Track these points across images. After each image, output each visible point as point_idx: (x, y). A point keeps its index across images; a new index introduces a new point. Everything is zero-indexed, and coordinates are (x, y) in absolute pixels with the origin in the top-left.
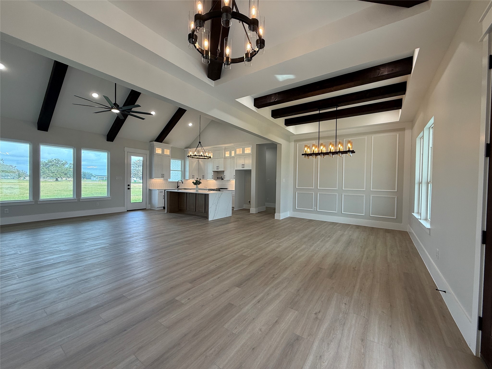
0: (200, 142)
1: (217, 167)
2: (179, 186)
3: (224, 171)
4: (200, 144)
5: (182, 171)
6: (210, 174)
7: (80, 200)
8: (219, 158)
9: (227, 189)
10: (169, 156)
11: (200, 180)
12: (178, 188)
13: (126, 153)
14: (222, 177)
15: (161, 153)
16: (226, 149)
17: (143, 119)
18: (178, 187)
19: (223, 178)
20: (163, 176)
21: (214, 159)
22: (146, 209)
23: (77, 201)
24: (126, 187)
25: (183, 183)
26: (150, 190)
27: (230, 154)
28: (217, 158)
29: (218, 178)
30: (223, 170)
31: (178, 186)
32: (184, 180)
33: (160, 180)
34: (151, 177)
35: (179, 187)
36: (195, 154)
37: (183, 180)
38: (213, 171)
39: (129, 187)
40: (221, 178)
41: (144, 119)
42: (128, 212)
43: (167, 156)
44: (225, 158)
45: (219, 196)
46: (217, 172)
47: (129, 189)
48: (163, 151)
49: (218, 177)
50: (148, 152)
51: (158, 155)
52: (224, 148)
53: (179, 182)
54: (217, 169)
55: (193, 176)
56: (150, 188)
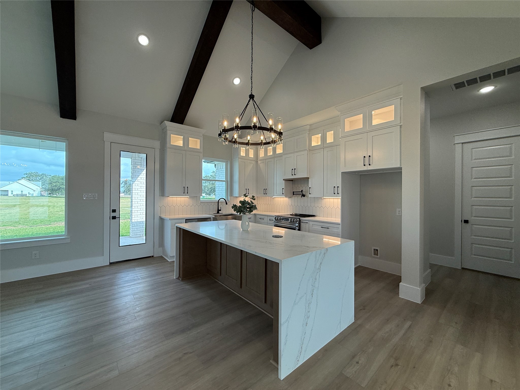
0: (252, 97)
1: (293, 170)
2: (220, 210)
3: (308, 178)
5: (227, 181)
6: (279, 184)
8: (297, 152)
9: (314, 216)
10: (200, 152)
12: (218, 213)
13: (107, 145)
14: (302, 191)
15: (182, 146)
16: (312, 130)
18: (219, 211)
19: (304, 193)
20: (185, 191)
21: (286, 154)
22: (153, 256)
24: (107, 214)
25: (226, 204)
26: (162, 220)
27: (324, 139)
28: (294, 152)
29: (294, 194)
30: (306, 177)
31: (220, 209)
32: (230, 199)
33: (184, 198)
34: (163, 194)
35: (220, 212)
37: (229, 197)
38: (284, 180)
39: (114, 214)
40: (301, 193)
43: (194, 150)
44: (312, 149)
46: (291, 180)
47: (114, 218)
48: (186, 142)
49: (293, 192)
50: (157, 144)
51: (177, 148)
52: (308, 127)
53: (221, 202)
54: (293, 174)
55: (247, 190)
56: (163, 216)
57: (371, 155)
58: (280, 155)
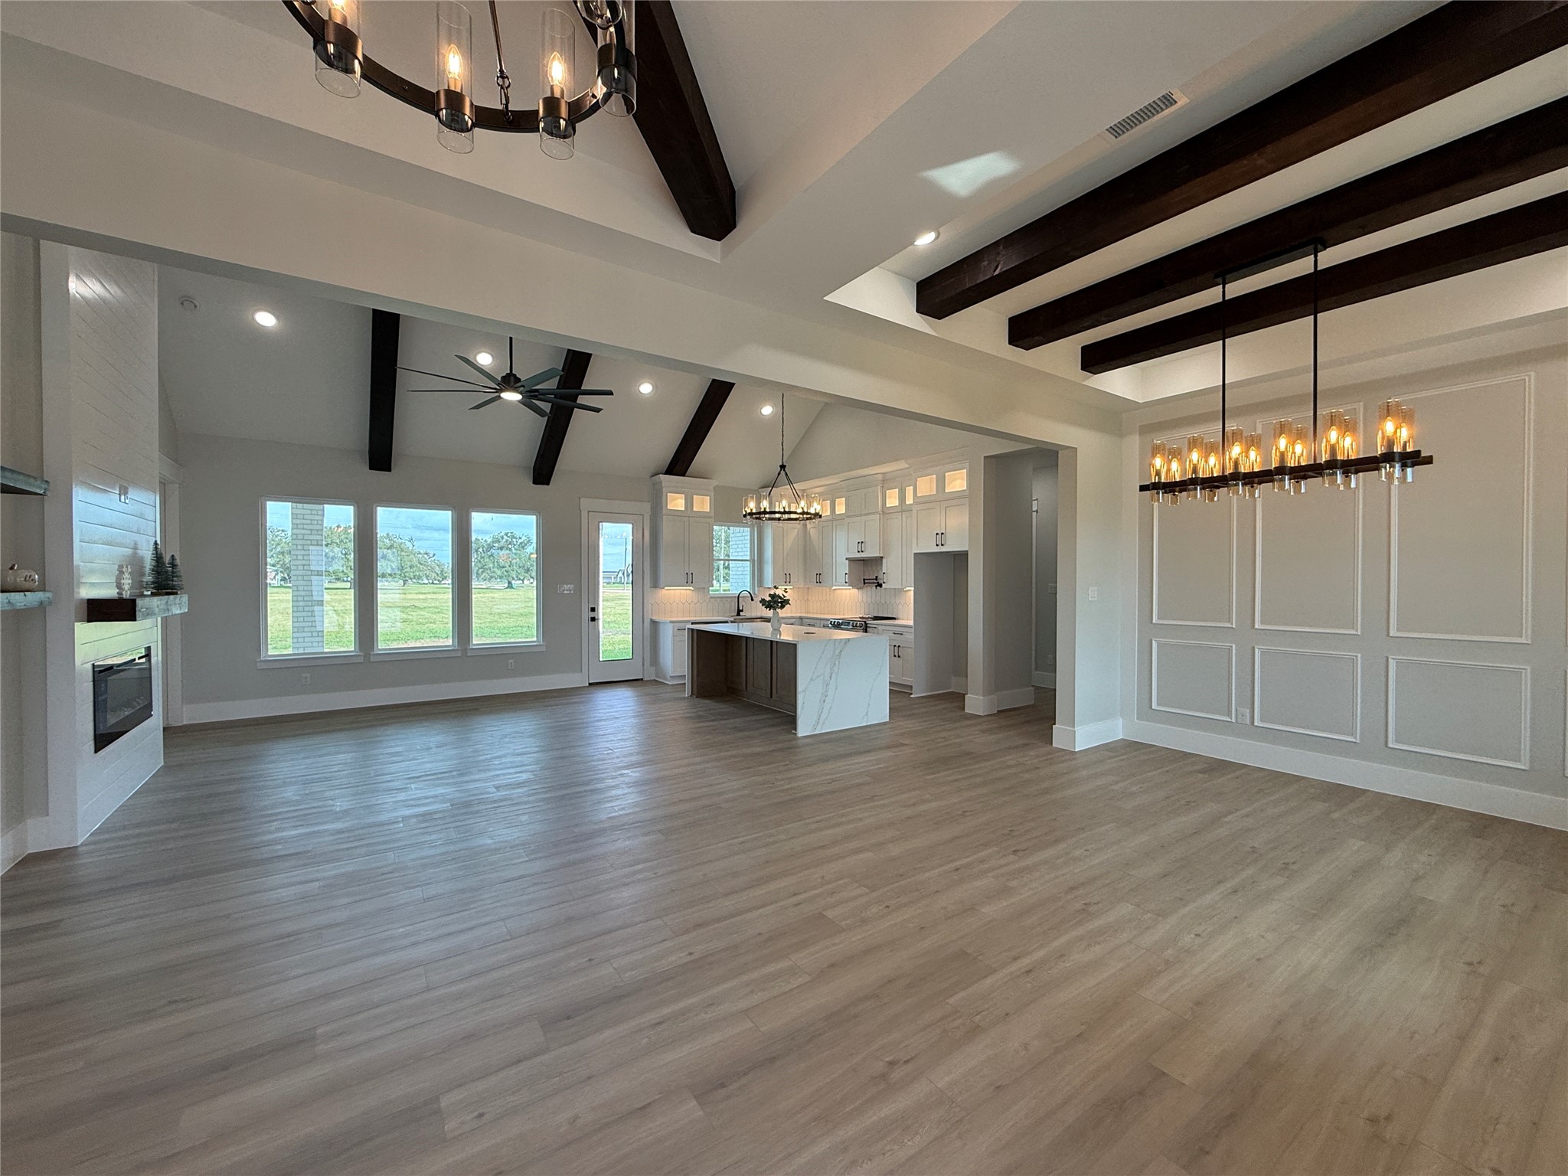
0: (783, 467)
1: (860, 544)
2: (742, 611)
3: (882, 557)
4: (784, 470)
5: (752, 561)
6: (843, 568)
7: (468, 651)
8: (865, 515)
9: (894, 619)
10: (710, 517)
11: (785, 594)
12: (738, 614)
13: (584, 514)
14: (877, 577)
15: (683, 509)
16: (886, 482)
17: (598, 410)
18: (739, 611)
19: (881, 582)
20: (689, 580)
21: (848, 517)
22: (642, 679)
23: (459, 654)
24: (586, 614)
25: (752, 600)
26: (654, 624)
27: (902, 497)
28: (860, 515)
29: (864, 583)
30: (878, 555)
31: (741, 609)
32: (758, 590)
33: (685, 591)
34: (656, 584)
35: (741, 613)
36: (765, 509)
37: (756, 588)
38: (847, 559)
39: (592, 615)
40: (875, 581)
41: (601, 410)
42: (592, 689)
43: (702, 515)
44: (885, 512)
45: (837, 653)
46: (863, 560)
47: (593, 619)
48: (689, 503)
49: (864, 580)
50: (646, 508)
51: (676, 513)
52: (880, 477)
53: (743, 597)
54: (860, 550)
55: (788, 575)
56: (655, 618)
57: (943, 532)
58: (841, 517)
